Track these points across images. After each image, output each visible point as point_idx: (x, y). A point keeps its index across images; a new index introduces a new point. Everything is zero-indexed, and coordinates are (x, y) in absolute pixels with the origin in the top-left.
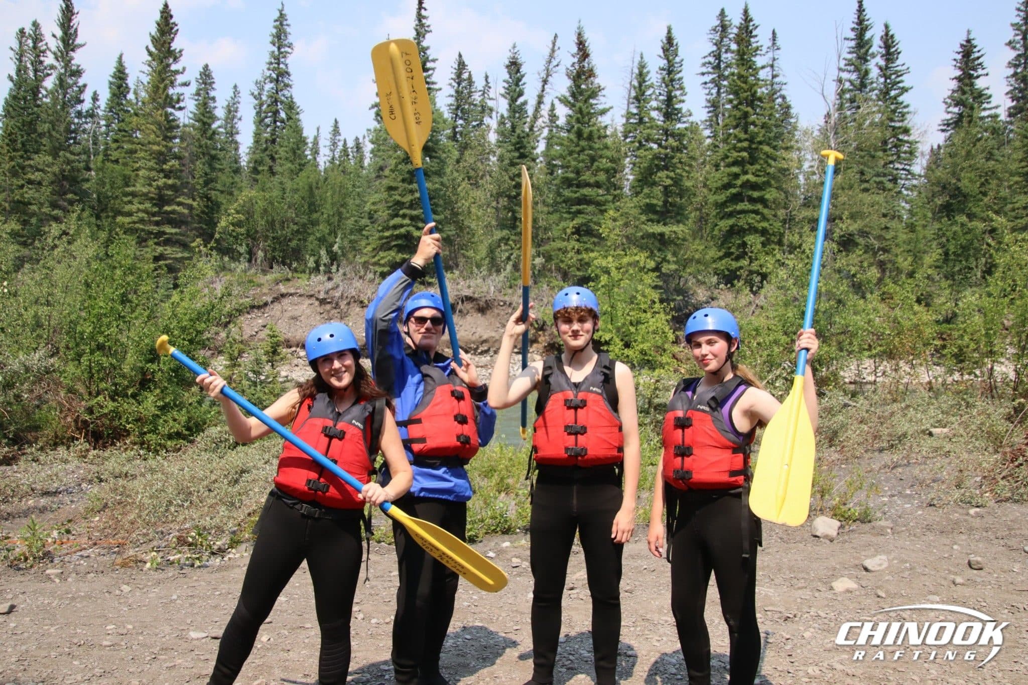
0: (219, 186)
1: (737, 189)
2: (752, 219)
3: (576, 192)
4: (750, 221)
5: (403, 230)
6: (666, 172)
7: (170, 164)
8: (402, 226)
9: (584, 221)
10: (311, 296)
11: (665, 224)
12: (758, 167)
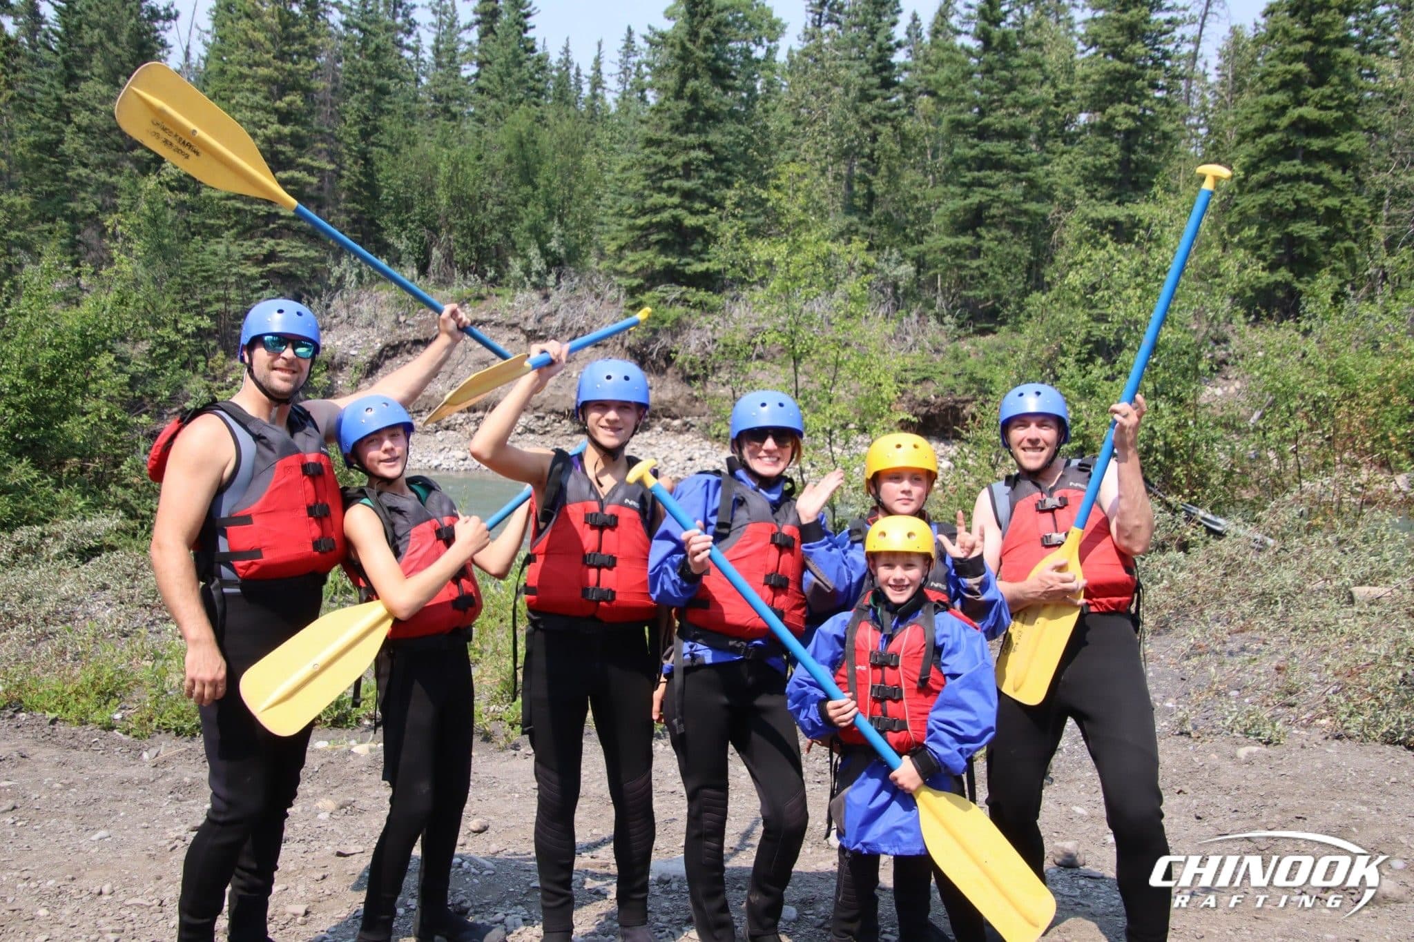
0: (386, 140)
1: (1279, 136)
2: (1305, 192)
3: (973, 147)
4: (1301, 196)
5: (666, 215)
6: (1123, 105)
7: (287, 99)
8: (664, 207)
9: (985, 198)
10: (514, 326)
11: (1119, 203)
12: (1327, 90)
